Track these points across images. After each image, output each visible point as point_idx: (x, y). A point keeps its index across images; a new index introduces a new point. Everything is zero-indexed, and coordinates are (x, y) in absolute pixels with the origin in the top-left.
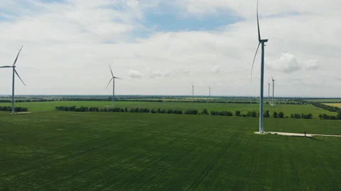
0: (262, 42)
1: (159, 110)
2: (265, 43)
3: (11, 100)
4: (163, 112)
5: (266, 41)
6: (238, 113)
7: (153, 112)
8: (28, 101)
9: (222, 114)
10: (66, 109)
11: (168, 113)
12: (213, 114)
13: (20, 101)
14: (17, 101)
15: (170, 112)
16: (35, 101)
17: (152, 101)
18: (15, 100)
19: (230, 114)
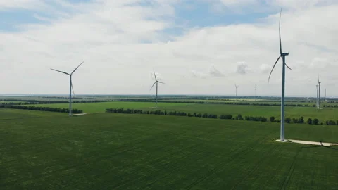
0: (283, 55)
1: (195, 114)
2: (286, 56)
3: (68, 100)
4: (199, 116)
5: (287, 54)
6: (272, 119)
7: (190, 115)
8: (84, 102)
9: (256, 119)
10: (115, 111)
11: (204, 117)
12: (248, 119)
13: (77, 102)
14: (74, 102)
15: (205, 116)
16: (90, 102)
17: (193, 103)
18: (72, 100)
19: (264, 120)
